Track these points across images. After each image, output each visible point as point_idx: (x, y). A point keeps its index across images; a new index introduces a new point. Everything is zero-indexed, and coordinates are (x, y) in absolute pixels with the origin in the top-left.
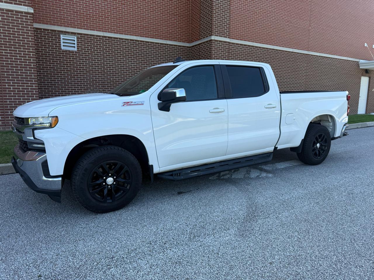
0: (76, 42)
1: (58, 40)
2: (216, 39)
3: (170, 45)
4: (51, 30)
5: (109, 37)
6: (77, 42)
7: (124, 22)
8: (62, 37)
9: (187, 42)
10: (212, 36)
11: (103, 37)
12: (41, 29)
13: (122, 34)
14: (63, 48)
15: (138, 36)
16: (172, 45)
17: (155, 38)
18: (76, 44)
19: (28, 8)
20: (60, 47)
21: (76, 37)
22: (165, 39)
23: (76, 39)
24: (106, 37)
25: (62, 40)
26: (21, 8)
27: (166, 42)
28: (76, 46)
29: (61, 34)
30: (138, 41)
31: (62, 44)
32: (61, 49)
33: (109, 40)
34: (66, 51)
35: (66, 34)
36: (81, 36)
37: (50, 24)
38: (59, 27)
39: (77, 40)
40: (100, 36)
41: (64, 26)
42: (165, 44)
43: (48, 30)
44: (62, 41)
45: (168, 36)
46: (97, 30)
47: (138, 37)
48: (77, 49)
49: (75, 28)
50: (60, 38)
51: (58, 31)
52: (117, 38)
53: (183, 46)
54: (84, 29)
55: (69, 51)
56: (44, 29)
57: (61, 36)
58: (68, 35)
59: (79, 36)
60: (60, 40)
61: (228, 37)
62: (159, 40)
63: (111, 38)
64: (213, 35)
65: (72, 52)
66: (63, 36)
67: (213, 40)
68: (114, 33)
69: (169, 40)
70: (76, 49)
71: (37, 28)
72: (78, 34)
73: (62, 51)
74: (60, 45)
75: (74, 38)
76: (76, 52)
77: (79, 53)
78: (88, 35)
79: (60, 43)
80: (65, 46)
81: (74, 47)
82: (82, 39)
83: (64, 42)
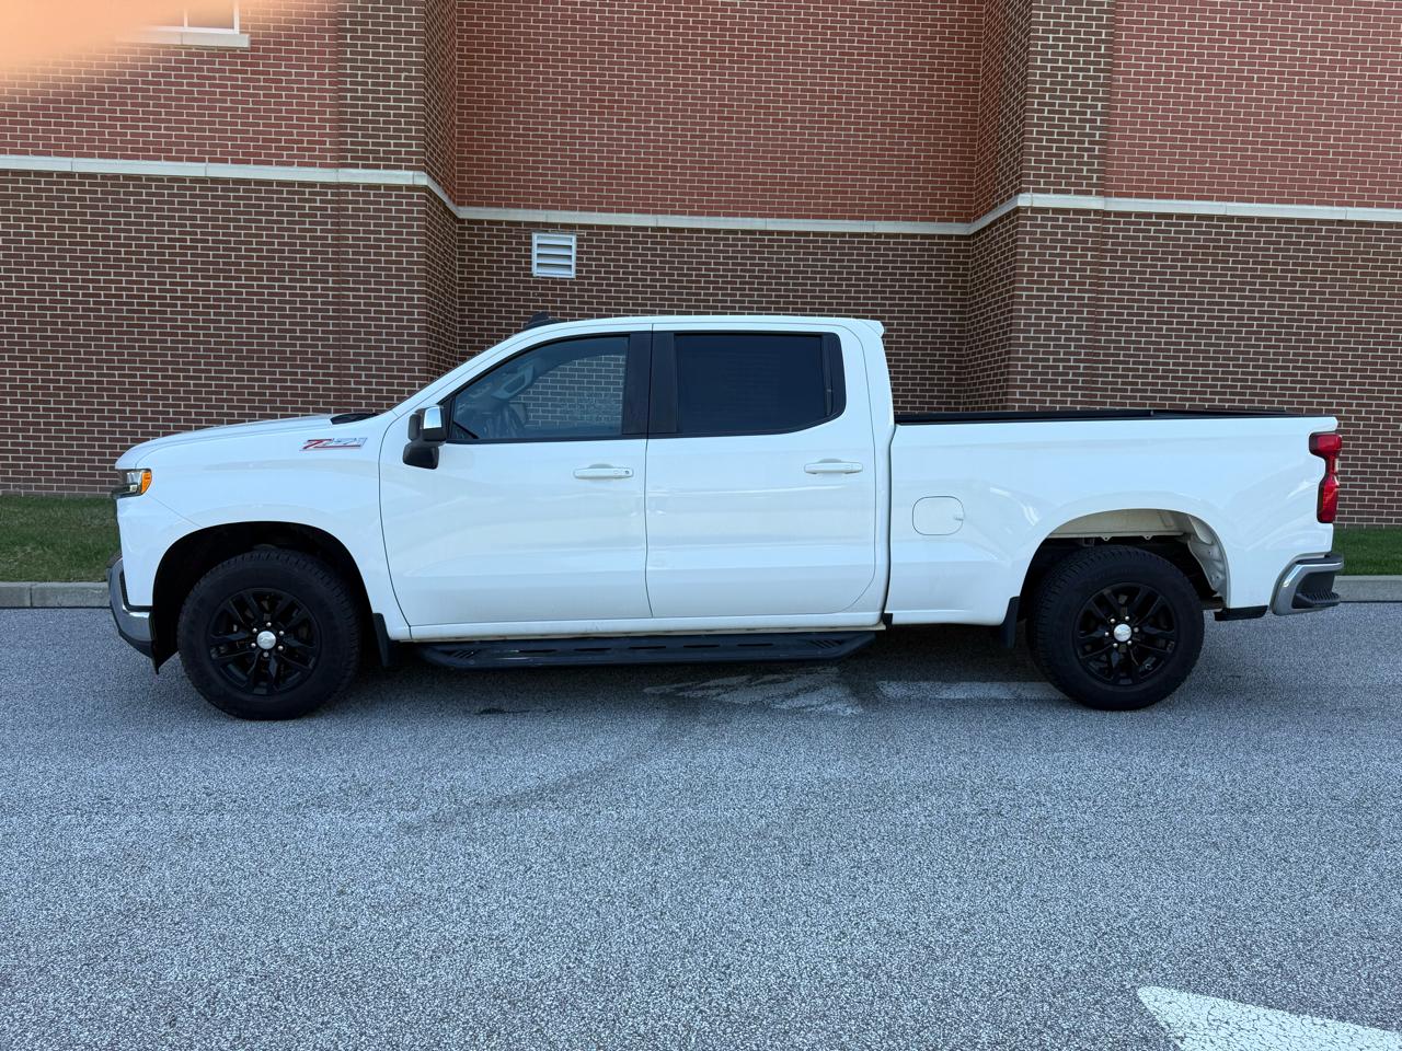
0: (573, 253)
1: (526, 250)
2: (1037, 204)
3: (888, 236)
4: (509, 223)
5: (672, 230)
6: (578, 252)
7: (727, 176)
8: (536, 239)
9: (957, 221)
10: (1021, 195)
11: (654, 229)
12: (481, 222)
13: (718, 214)
14: (536, 271)
15: (772, 216)
16: (896, 236)
17: (833, 218)
18: (574, 258)
19: (416, 173)
20: (530, 269)
21: (574, 238)
22: (869, 219)
23: (573, 244)
24: (663, 229)
25: (535, 247)
26: (397, 176)
27: (874, 226)
28: (573, 263)
29: (535, 231)
30: (771, 233)
31: (535, 260)
32: (531, 275)
33: (674, 237)
34: (545, 280)
35: (547, 231)
36: (588, 234)
37: (507, 206)
38: (530, 211)
39: (578, 246)
40: (645, 229)
41: (545, 208)
42: (869, 235)
43: (499, 223)
44: (535, 251)
45: (881, 206)
46: (637, 212)
47: (768, 219)
48: (577, 271)
49: (574, 209)
50: (531, 244)
51: (528, 224)
52: (699, 231)
53: (942, 237)
54: (600, 210)
55: (554, 281)
56: (491, 222)
57: (535, 236)
58: (553, 232)
59: (584, 233)
60: (530, 250)
61: (1098, 193)
62: (847, 221)
63: (682, 230)
64: (1027, 190)
65: (562, 282)
66: (538, 237)
67: (1026, 210)
68: (691, 214)
69: (887, 219)
70: (572, 274)
71: (471, 222)
72: (582, 227)
73: (535, 282)
74: (531, 263)
75: (570, 240)
76: (573, 283)
77: (582, 284)
78: (609, 227)
79: (531, 257)
80: (542, 265)
81: (569, 267)
82: (590, 240)
83: (542, 255)
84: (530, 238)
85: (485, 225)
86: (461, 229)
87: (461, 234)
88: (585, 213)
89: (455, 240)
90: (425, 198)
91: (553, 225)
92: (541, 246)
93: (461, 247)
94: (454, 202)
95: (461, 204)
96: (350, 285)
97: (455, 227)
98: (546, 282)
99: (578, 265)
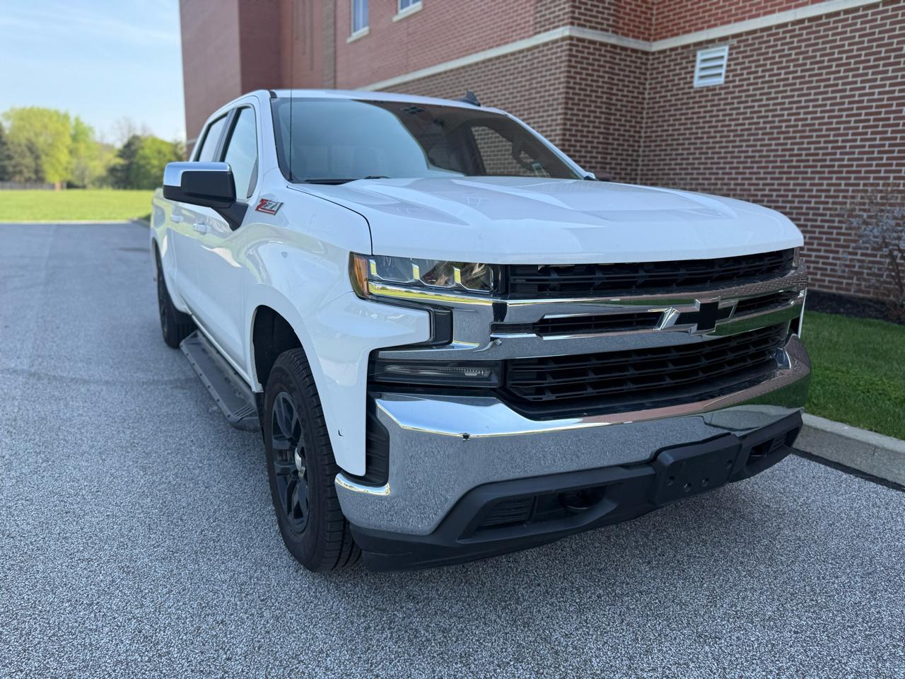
0: (724, 62)
1: (690, 67)
4: (684, 47)
5: (811, 19)
6: (728, 60)
8: (700, 55)
11: (794, 23)
12: (663, 51)
14: (698, 83)
18: (724, 66)
20: (691, 82)
21: (727, 48)
23: (725, 54)
24: (801, 21)
25: (698, 63)
26: (558, 33)
28: (723, 71)
29: (699, 49)
31: (697, 73)
32: (692, 87)
33: (811, 27)
35: (707, 48)
36: (739, 42)
37: (683, 33)
38: (698, 33)
39: (730, 54)
40: (785, 25)
43: (676, 49)
44: (698, 65)
46: (780, 10)
48: (727, 77)
50: (694, 61)
51: (695, 45)
52: (837, 13)
54: (750, 17)
55: (708, 89)
56: (672, 50)
58: (712, 47)
59: (734, 42)
60: (693, 67)
63: (820, 17)
65: (714, 88)
66: (702, 54)
70: (721, 80)
71: (660, 52)
72: (734, 36)
73: (695, 92)
74: (692, 77)
75: (724, 51)
76: (721, 88)
77: (728, 88)
78: (754, 32)
79: (693, 72)
80: (702, 77)
81: (720, 75)
82: (739, 47)
83: (703, 69)
84: (695, 56)
85: (668, 53)
86: (653, 59)
87: (652, 64)
88: (738, 24)
89: (647, 69)
90: (571, 45)
91: (712, 41)
92: (704, 61)
93: (651, 74)
94: (648, 40)
95: (655, 40)
96: (532, 115)
97: (648, 59)
98: (702, 91)
99: (727, 71)
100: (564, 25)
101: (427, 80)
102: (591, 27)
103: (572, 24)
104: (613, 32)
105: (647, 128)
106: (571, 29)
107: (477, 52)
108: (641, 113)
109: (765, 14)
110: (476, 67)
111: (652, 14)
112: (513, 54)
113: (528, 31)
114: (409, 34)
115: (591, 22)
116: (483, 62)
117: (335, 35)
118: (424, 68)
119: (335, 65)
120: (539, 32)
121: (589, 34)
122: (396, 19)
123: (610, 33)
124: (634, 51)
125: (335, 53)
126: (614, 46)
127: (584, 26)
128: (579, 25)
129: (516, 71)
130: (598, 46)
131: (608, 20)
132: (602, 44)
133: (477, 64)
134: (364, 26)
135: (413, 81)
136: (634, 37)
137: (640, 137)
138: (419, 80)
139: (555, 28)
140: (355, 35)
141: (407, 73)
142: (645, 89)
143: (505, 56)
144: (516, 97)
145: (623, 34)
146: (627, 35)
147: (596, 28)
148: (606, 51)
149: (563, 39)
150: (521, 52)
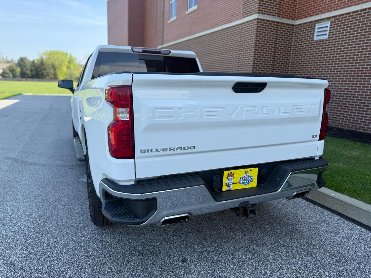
0: (328, 29)
4: (310, 22)
6: (330, 28)
8: (317, 26)
11: (361, 10)
12: (301, 24)
14: (316, 38)
20: (313, 38)
21: (329, 22)
23: (329, 25)
24: (365, 10)
28: (327, 33)
29: (317, 23)
31: (316, 34)
32: (313, 40)
34: (317, 42)
35: (320, 22)
36: (335, 20)
37: (310, 16)
38: (316, 16)
39: (331, 25)
40: (357, 11)
43: (306, 23)
44: (316, 30)
48: (329, 35)
50: (315, 28)
51: (315, 21)
55: (321, 41)
56: (304, 24)
57: (317, 25)
58: (323, 22)
59: (333, 20)
60: (314, 31)
65: (323, 41)
66: (318, 25)
70: (326, 37)
71: (299, 25)
72: (333, 17)
73: (315, 42)
74: (313, 36)
75: (328, 24)
76: (326, 40)
77: (330, 40)
78: (343, 15)
79: (314, 33)
80: (318, 36)
81: (326, 34)
82: (335, 22)
83: (318, 32)
84: (315, 26)
85: (303, 25)
86: (296, 28)
87: (296, 30)
88: (334, 12)
89: (293, 32)
90: (258, 22)
91: (323, 20)
92: (319, 28)
93: (295, 35)
94: (294, 19)
95: (297, 19)
96: (241, 53)
97: (293, 28)
98: (318, 42)
99: (329, 33)
100: (255, 13)
101: (198, 38)
102: (267, 14)
103: (259, 13)
104: (278, 16)
105: (292, 58)
106: (258, 15)
107: (219, 26)
108: (290, 52)
109: (348, 7)
110: (218, 32)
111: (296, 8)
112: (233, 26)
113: (240, 17)
114: (192, 19)
115: (267, 12)
116: (221, 30)
117: (163, 20)
118: (197, 33)
119: (163, 32)
120: (245, 17)
121: (266, 17)
122: (187, 13)
123: (276, 17)
124: (287, 24)
125: (163, 27)
126: (278, 22)
127: (264, 14)
128: (262, 13)
129: (235, 34)
130: (270, 23)
131: (275, 11)
132: (273, 22)
133: (219, 31)
134: (175, 16)
135: (193, 39)
136: (287, 18)
137: (289, 62)
138: (195, 38)
139: (251, 15)
140: (171, 20)
141: (191, 35)
142: (292, 41)
143: (230, 27)
144: (234, 45)
145: (282, 17)
146: (284, 18)
147: (270, 15)
148: (274, 25)
149: (255, 20)
150: (237, 25)
